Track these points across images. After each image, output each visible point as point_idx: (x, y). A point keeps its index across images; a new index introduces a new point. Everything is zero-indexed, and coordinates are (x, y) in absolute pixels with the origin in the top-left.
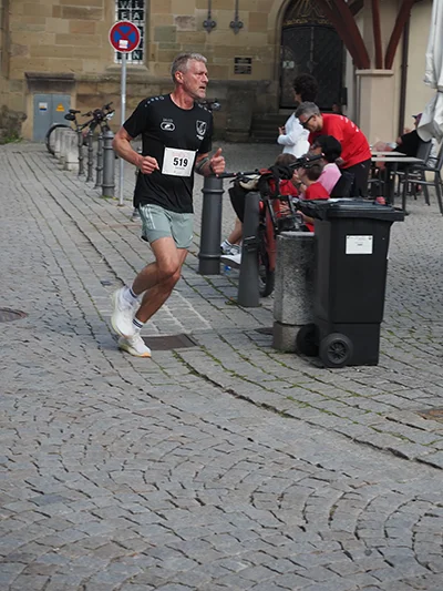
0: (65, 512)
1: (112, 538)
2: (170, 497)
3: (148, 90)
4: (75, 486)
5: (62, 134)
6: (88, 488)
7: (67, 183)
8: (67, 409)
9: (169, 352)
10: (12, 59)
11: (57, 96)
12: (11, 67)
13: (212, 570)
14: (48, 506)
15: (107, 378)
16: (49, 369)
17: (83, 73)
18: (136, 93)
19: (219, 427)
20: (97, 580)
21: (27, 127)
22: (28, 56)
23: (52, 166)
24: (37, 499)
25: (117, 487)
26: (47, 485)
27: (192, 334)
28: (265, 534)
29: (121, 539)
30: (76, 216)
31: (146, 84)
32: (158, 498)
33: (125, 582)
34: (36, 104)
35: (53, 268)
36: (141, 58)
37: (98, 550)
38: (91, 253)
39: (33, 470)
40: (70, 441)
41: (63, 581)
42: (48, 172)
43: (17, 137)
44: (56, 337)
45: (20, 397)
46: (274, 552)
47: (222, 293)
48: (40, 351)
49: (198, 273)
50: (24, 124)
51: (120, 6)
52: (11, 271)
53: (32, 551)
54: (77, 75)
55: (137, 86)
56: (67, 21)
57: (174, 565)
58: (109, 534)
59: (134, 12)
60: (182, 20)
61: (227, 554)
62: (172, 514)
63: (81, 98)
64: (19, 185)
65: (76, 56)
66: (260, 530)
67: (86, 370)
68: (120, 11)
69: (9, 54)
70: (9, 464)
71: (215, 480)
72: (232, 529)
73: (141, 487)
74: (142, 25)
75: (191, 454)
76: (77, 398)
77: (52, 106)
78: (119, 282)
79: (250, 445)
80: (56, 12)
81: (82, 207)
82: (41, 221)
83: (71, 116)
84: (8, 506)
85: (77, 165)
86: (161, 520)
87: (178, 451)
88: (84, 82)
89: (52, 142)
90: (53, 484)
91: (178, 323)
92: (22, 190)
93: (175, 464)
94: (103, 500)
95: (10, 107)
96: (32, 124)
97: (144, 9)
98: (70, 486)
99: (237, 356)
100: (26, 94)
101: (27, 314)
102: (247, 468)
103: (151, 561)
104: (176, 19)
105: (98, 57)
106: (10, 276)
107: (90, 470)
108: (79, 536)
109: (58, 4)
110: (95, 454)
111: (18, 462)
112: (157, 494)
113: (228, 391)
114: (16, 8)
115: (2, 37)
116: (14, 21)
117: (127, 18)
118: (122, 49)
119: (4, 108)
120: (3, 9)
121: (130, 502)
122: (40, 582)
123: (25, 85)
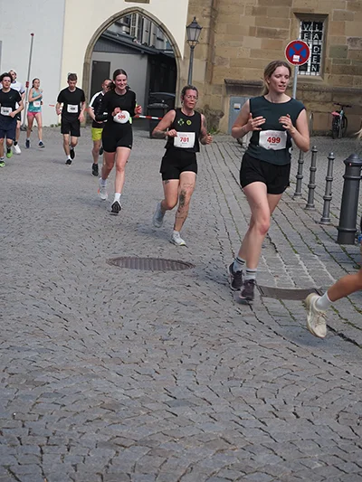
0: (190, 414)
1: (221, 435)
2: (273, 410)
3: (322, 96)
4: (203, 395)
6: (211, 397)
8: (209, 339)
9: (300, 302)
10: (215, 68)
12: (214, 74)
13: (293, 465)
14: (178, 408)
15: (244, 318)
16: (204, 307)
18: (312, 99)
19: (325, 361)
20: (202, 464)
21: (224, 123)
22: (228, 66)
24: (170, 402)
25: (234, 399)
26: (180, 392)
27: (321, 289)
28: (341, 443)
29: (228, 437)
31: (321, 91)
32: (263, 409)
33: (224, 468)
34: (232, 105)
35: (222, 232)
36: (318, 70)
37: (208, 443)
39: (172, 381)
40: (205, 362)
41: (176, 463)
43: (215, 130)
44: (212, 284)
45: (174, 327)
46: (346, 457)
47: (352, 259)
48: (198, 294)
49: (336, 242)
50: (221, 120)
51: (303, 29)
53: (157, 439)
55: (313, 93)
56: (260, 39)
57: (264, 459)
58: (220, 432)
59: (314, 33)
60: (352, 40)
61: (307, 455)
62: (274, 426)
64: (210, 168)
66: (338, 439)
67: (230, 310)
68: (303, 33)
69: (213, 64)
70: (155, 375)
71: (312, 400)
72: (316, 437)
73: (252, 400)
74: (320, 44)
75: (297, 379)
76: (218, 331)
78: (272, 246)
79: (347, 376)
80: (251, 34)
82: (221, 196)
84: (147, 405)
86: (262, 426)
87: (288, 376)
90: (185, 392)
91: (312, 280)
93: (283, 385)
94: (220, 407)
95: (210, 106)
96: (227, 119)
97: (323, 31)
98: (198, 395)
99: (352, 308)
100: (224, 97)
101: (194, 266)
102: (340, 393)
103: (247, 455)
104: (348, 40)
107: (216, 385)
108: (195, 432)
109: (254, 26)
110: (222, 373)
111: (162, 375)
112: (263, 406)
113: (339, 335)
114: (221, 28)
115: (208, 51)
116: (218, 38)
117: (308, 38)
118: (295, 63)
119: (207, 106)
120: (210, 29)
121: (241, 410)
122: (159, 461)
123: (224, 90)
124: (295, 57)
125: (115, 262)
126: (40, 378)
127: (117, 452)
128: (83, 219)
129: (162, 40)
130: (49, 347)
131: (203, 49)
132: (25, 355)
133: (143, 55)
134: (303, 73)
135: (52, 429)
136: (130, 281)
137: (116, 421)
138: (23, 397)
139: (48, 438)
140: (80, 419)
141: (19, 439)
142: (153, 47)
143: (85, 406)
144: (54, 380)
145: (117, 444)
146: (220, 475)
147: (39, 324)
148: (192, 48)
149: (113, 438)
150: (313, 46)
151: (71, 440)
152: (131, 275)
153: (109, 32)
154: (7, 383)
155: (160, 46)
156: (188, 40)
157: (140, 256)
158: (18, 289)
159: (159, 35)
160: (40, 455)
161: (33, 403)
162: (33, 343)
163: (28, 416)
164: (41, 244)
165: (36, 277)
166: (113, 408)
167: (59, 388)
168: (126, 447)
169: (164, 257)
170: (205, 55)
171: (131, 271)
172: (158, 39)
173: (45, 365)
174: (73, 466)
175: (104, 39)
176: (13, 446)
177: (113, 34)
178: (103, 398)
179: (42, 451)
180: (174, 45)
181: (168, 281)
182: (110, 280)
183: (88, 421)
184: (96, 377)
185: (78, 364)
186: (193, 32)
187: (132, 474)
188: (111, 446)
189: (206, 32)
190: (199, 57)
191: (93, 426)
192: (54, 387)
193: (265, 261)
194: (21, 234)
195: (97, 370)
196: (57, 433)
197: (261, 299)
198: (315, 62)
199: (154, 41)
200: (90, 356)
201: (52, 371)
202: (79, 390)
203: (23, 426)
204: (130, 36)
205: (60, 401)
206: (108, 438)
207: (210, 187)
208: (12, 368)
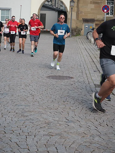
0: (73, 125)
2: (100, 123)
4: (77, 119)
5: (90, 34)
6: (80, 120)
7: (90, 46)
8: (79, 101)
10: (79, 15)
11: (90, 24)
12: (79, 17)
13: (106, 141)
14: (69, 123)
15: (90, 94)
16: (77, 91)
17: (97, 18)
20: (77, 141)
21: (82, 32)
22: (83, 14)
23: (87, 42)
24: (67, 121)
25: (87, 120)
26: (70, 118)
29: (85, 132)
30: (91, 54)
32: (96, 123)
33: (84, 142)
34: (85, 26)
35: (82, 67)
36: (112, 14)
37: (79, 134)
38: (93, 64)
39: (67, 115)
40: (78, 108)
41: (69, 141)
42: (86, 43)
43: (80, 34)
44: (79, 84)
45: (68, 97)
48: (75, 87)
50: (81, 31)
51: (107, 1)
52: (72, 68)
53: (63, 133)
54: (96, 19)
56: (94, 5)
57: (97, 139)
58: (83, 131)
59: (111, 2)
61: (111, 138)
62: (100, 128)
63: (96, 25)
64: (78, 47)
65: (96, 14)
67: (85, 92)
68: (107, 2)
69: (79, 13)
70: (62, 113)
71: (112, 120)
72: (114, 132)
73: (93, 120)
74: (113, 6)
75: (107, 113)
76: (82, 99)
77: (89, 26)
78: (98, 71)
80: (91, 3)
81: (93, 52)
82: (82, 55)
83: (93, 29)
84: (60, 123)
85: (94, 42)
86: (96, 129)
88: (97, 21)
89: (88, 36)
92: (79, 48)
93: (103, 116)
94: (83, 123)
95: (78, 27)
96: (84, 31)
97: (114, 2)
98: (75, 119)
100: (82, 24)
101: (74, 78)
103: (92, 138)
105: (101, 14)
106: (71, 68)
107: (81, 116)
108: (75, 131)
109: (92, 1)
110: (83, 112)
111: (64, 113)
114: (81, 2)
115: (77, 9)
116: (80, 5)
117: (109, 4)
118: (105, 12)
119: (77, 27)
120: (78, 2)
121: (89, 124)
122: (63, 140)
123: (82, 21)
124: (105, 10)
125: (49, 77)
126: (26, 114)
127: (50, 137)
128: (38, 64)
129: (62, 6)
130: (28, 104)
131: (75, 9)
132: (21, 107)
133: (56, 11)
134: (107, 15)
135: (29, 130)
136: (53, 83)
137: (50, 128)
138: (20, 120)
139: (28, 133)
140: (39, 127)
141: (19, 134)
142: (59, 8)
143: (40, 123)
144: (30, 115)
145: (50, 135)
146: (83, 144)
147: (25, 97)
148: (72, 8)
149: (49, 133)
150: (111, 7)
151: (36, 134)
152: (54, 81)
153: (45, 4)
154: (15, 116)
155: (62, 8)
156: (71, 6)
157: (56, 75)
158: (18, 86)
159: (61, 4)
160: (26, 139)
161: (23, 122)
162: (23, 103)
163: (22, 126)
164: (25, 72)
165: (24, 83)
166: (48, 124)
167: (32, 117)
168: (53, 136)
169: (64, 75)
170: (76, 10)
171: (54, 80)
172: (61, 6)
173: (27, 110)
174: (36, 142)
175: (44, 7)
176: (17, 136)
177: (47, 5)
178: (45, 120)
179: (26, 137)
180: (66, 8)
181: (65, 83)
182: (47, 83)
183: (41, 128)
184: (43, 114)
185: (37, 110)
186: (72, 3)
187: (55, 144)
188: (48, 136)
189: (76, 3)
190: (74, 11)
191: (43, 129)
192: (30, 117)
193: (96, 76)
194: (18, 69)
195: (43, 112)
196: (31, 132)
197: (95, 88)
198: (111, 12)
199: (60, 7)
200: (41, 107)
201: (29, 112)
202: (38, 118)
203: (21, 130)
204: (52, 5)
205: (32, 121)
206: (47, 133)
207: (78, 53)
208: (17, 111)
